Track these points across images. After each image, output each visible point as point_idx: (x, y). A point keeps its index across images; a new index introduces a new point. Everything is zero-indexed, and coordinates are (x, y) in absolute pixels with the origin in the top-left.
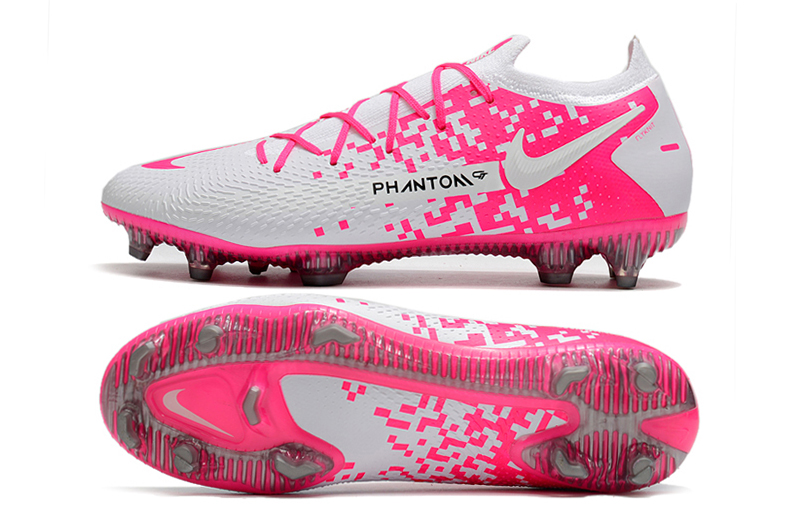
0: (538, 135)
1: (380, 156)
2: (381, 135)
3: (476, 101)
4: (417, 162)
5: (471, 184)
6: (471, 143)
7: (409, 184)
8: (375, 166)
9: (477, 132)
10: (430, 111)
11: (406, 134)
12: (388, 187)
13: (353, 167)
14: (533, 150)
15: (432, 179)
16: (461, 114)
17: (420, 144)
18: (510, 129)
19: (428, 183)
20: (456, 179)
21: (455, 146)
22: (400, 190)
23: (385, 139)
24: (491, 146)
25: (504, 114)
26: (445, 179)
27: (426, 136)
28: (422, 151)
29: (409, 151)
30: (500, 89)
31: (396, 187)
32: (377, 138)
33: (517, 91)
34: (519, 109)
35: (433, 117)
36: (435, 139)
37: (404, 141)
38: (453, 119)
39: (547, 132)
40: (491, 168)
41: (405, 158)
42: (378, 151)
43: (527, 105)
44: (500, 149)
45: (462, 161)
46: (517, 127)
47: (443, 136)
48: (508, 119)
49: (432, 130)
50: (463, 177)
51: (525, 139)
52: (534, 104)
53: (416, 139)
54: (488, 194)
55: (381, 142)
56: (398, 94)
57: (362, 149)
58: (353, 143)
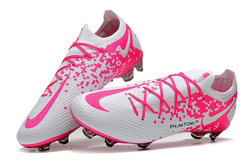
0: (214, 110)
1: (172, 116)
2: (172, 107)
3: (200, 98)
4: (182, 117)
5: (194, 124)
6: (197, 112)
7: (179, 125)
9: (199, 109)
10: (187, 100)
11: (180, 108)
12: (174, 126)
13: (165, 119)
14: (211, 115)
15: (185, 123)
16: (195, 102)
17: (183, 112)
19: (184, 124)
20: (191, 123)
21: (193, 113)
22: (177, 127)
23: (174, 109)
24: (201, 114)
25: (206, 103)
26: (188, 123)
27: (185, 109)
29: (180, 114)
30: (207, 95)
31: (176, 126)
34: (211, 102)
35: (187, 103)
36: (187, 110)
37: (179, 111)
38: (193, 103)
40: (200, 119)
41: (179, 117)
42: (172, 113)
43: (213, 101)
45: (193, 118)
46: (209, 108)
47: (190, 109)
49: (187, 107)
50: (193, 123)
51: (210, 111)
52: (215, 101)
53: (182, 110)
54: (197, 126)
55: (172, 110)
56: (177, 92)
57: (167, 112)
58: (164, 109)
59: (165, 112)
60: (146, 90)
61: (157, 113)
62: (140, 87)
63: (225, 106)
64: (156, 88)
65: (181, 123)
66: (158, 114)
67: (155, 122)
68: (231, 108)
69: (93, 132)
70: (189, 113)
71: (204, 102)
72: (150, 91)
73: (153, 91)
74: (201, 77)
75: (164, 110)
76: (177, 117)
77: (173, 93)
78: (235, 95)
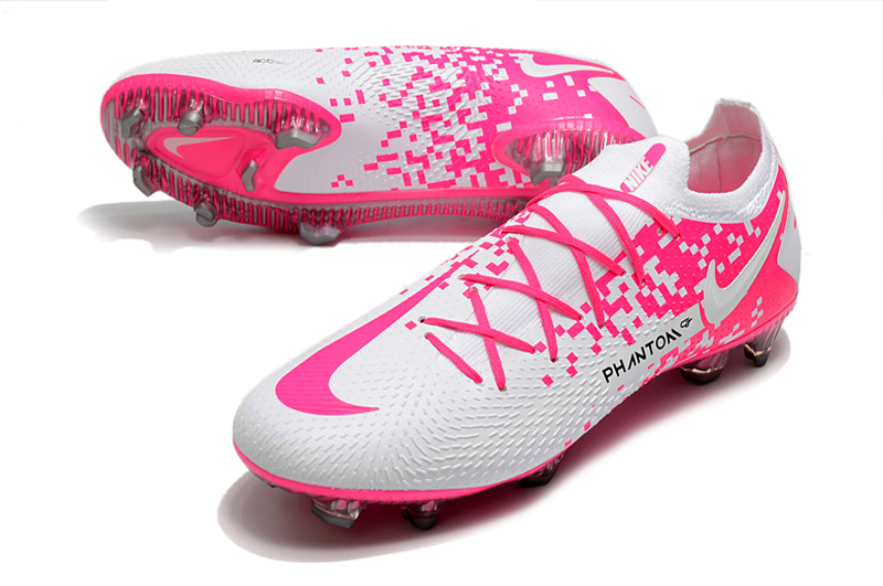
0: (726, 262)
1: (597, 337)
2: (585, 308)
3: (665, 241)
4: (633, 331)
5: (679, 335)
6: (673, 291)
7: (633, 359)
8: (596, 349)
9: (675, 277)
10: (624, 264)
11: (611, 299)
12: (617, 369)
13: (576, 359)
14: (723, 280)
15: (649, 345)
16: (655, 260)
17: (628, 309)
18: (702, 264)
19: (647, 350)
20: (669, 336)
21: (661, 301)
22: (627, 368)
23: (592, 311)
24: (690, 289)
25: (694, 249)
27: (630, 297)
28: (633, 315)
29: (621, 319)
30: (684, 220)
31: (622, 366)
32: (582, 313)
33: (700, 218)
34: (706, 239)
35: (629, 272)
36: (639, 297)
37: (612, 310)
38: (650, 267)
39: (733, 257)
40: (693, 312)
41: (620, 329)
42: (591, 328)
43: (712, 234)
44: (698, 290)
45: (669, 315)
46: (708, 260)
47: (646, 291)
48: (699, 253)
49: (634, 288)
50: (674, 331)
51: (716, 271)
52: (718, 230)
53: (623, 304)
54: (692, 339)
55: (589, 318)
56: (580, 250)
57: (574, 332)
58: (560, 326)
59: (568, 331)
60: (476, 285)
61: (541, 347)
62: (446, 281)
63: (758, 232)
64: (504, 265)
65: (636, 348)
66: (547, 351)
67: (548, 380)
68: (781, 230)
69: (352, 501)
70: (649, 306)
71: (683, 247)
72: (489, 284)
73: (499, 277)
74: (643, 168)
75: (561, 330)
76: (614, 331)
77: (565, 257)
78: (781, 182)
